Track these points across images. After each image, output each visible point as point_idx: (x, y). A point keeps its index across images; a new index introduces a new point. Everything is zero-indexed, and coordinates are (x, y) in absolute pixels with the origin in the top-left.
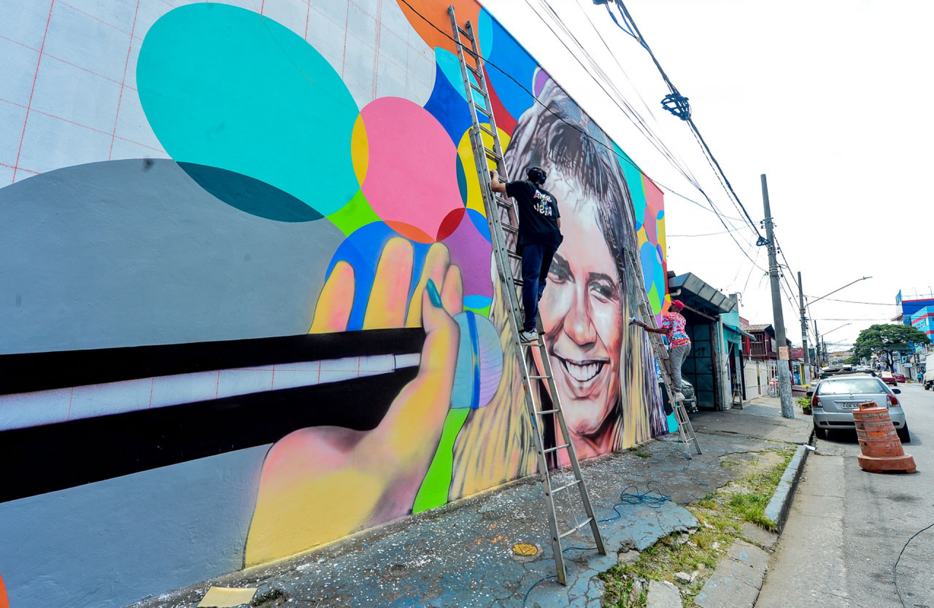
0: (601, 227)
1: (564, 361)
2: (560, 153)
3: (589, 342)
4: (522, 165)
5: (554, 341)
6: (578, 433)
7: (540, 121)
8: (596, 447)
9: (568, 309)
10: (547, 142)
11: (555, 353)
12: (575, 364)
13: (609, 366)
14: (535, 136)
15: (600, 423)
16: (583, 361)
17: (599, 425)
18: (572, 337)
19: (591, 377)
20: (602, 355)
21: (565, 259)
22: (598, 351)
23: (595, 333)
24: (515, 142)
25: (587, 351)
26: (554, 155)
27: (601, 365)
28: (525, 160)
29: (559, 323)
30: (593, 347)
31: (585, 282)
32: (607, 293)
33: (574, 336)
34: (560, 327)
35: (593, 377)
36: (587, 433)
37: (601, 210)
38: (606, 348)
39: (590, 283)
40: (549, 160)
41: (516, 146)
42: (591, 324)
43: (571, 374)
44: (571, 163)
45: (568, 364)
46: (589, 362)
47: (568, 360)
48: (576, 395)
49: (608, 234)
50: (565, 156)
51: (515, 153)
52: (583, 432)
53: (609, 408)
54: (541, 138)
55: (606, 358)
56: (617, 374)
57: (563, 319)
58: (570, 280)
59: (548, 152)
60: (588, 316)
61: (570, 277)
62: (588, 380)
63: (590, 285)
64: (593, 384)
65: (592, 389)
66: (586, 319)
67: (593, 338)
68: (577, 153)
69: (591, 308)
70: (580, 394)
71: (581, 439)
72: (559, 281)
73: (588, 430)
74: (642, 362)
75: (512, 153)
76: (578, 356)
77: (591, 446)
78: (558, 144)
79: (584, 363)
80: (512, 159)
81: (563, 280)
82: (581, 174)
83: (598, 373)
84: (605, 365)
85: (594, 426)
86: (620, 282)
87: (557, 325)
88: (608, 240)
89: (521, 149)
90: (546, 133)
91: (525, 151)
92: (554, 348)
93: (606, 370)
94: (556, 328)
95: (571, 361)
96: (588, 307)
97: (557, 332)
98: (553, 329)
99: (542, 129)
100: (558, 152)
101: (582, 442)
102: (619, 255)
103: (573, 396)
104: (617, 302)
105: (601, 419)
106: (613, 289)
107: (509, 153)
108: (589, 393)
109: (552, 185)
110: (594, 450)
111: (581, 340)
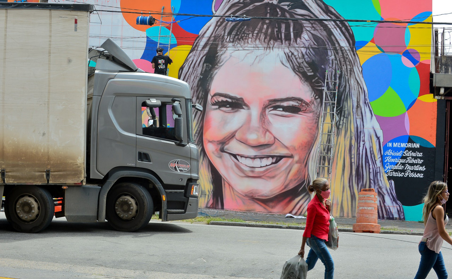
0: (288, 65)
1: (235, 156)
2: (238, 33)
3: (265, 144)
4: (201, 56)
5: (225, 145)
6: (246, 196)
7: (219, 23)
8: (267, 207)
9: (240, 126)
10: (224, 33)
11: (225, 151)
12: (246, 157)
13: (290, 160)
14: (213, 35)
15: (274, 194)
16: (255, 156)
17: (272, 195)
18: (244, 142)
19: (265, 165)
20: (283, 152)
21: (239, 97)
22: (276, 149)
23: (273, 138)
24: (196, 46)
25: (261, 150)
26: (231, 38)
27: (279, 158)
28: (204, 52)
29: (230, 135)
30: (270, 147)
31: (262, 106)
32: (294, 110)
33: (246, 140)
34: (232, 136)
35: (267, 166)
36: (257, 197)
37: (290, 51)
38: (287, 148)
39: (268, 107)
40: (226, 43)
41: (196, 48)
42: (268, 133)
43: (241, 163)
44: (250, 36)
45: (238, 157)
46: (263, 157)
47: (238, 155)
48: (245, 175)
49: (299, 67)
50: (244, 33)
51: (196, 52)
52: (252, 196)
53: (288, 187)
54: (218, 34)
55: (287, 154)
56: (303, 166)
57: (236, 132)
58: (243, 109)
59: (226, 39)
60: (263, 128)
61: (244, 107)
62: (261, 167)
63: (268, 108)
64: (267, 170)
65: (266, 173)
66: (261, 130)
67: (269, 142)
68: (260, 24)
69: (269, 122)
70: (251, 174)
71: (249, 200)
72: (232, 111)
73: (258, 196)
74: (351, 158)
75: (193, 54)
76: (252, 152)
77: (261, 205)
78: (236, 29)
79: (257, 157)
80: (193, 56)
81: (236, 109)
82: (262, 37)
83: (272, 163)
84: (284, 159)
85: (266, 195)
86: (315, 99)
87: (229, 136)
88: (299, 72)
89: (200, 48)
90: (224, 28)
91: (204, 47)
92: (225, 148)
93: (285, 163)
94: (227, 137)
95: (242, 156)
96: (264, 122)
97: (228, 140)
98: (224, 138)
99: (220, 28)
100: (237, 33)
101: (251, 201)
102: (317, 78)
103: (243, 175)
104: (311, 115)
105: (277, 192)
106: (303, 106)
107: (191, 54)
108: (262, 175)
109: (228, 57)
110: (265, 208)
111: (254, 143)
